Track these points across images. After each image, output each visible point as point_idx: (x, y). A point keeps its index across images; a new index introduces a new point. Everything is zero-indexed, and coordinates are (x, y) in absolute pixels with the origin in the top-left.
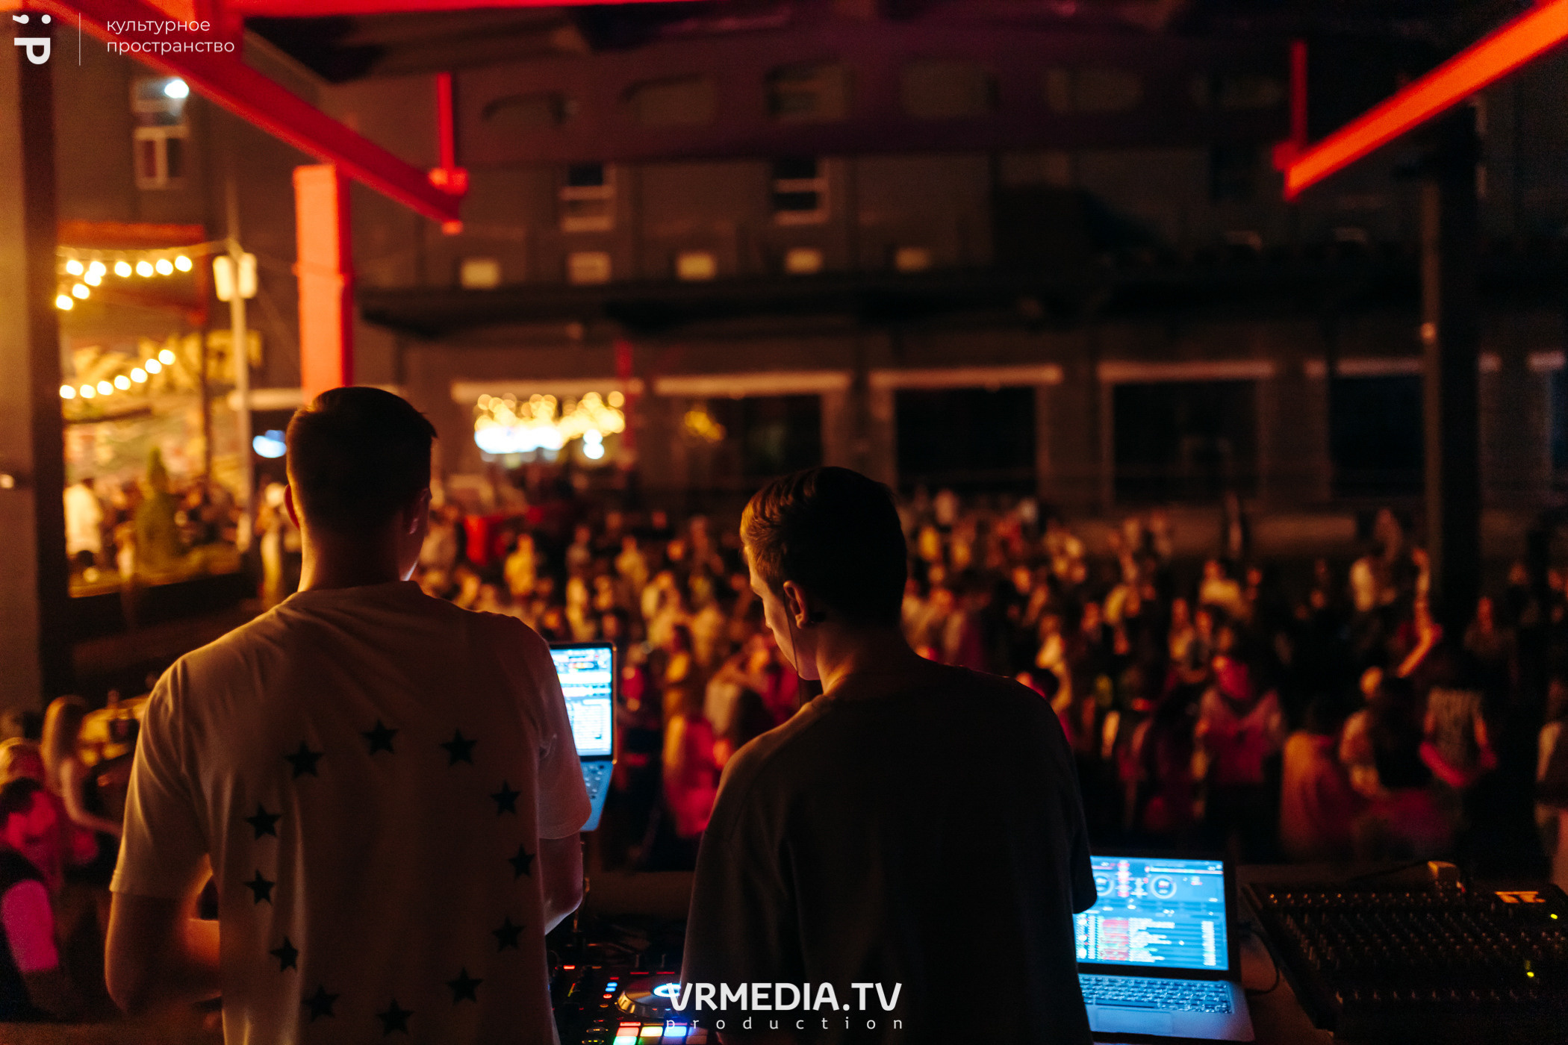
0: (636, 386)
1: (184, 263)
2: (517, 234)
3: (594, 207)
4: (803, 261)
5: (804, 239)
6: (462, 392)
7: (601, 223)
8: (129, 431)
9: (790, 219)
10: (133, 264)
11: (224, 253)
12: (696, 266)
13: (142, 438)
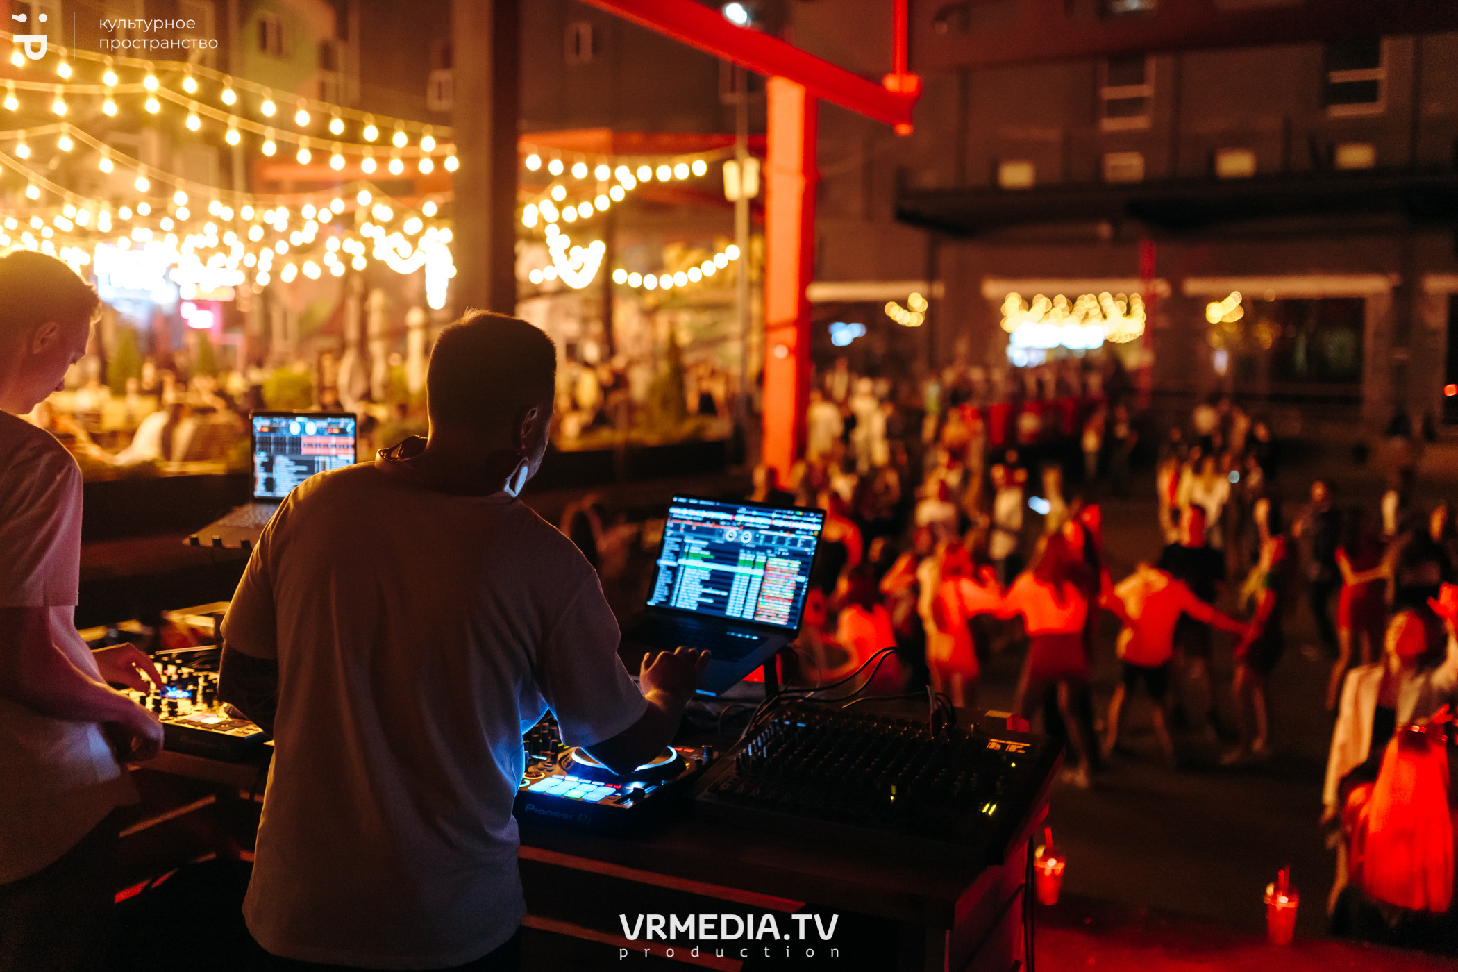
0: (1161, 288)
1: (700, 167)
2: (1053, 134)
3: (1132, 106)
4: (1355, 156)
5: (1357, 133)
6: (992, 289)
7: (1139, 123)
8: (705, 318)
9: (1340, 111)
10: (654, 169)
11: (732, 157)
12: (1236, 164)
13: (714, 324)
